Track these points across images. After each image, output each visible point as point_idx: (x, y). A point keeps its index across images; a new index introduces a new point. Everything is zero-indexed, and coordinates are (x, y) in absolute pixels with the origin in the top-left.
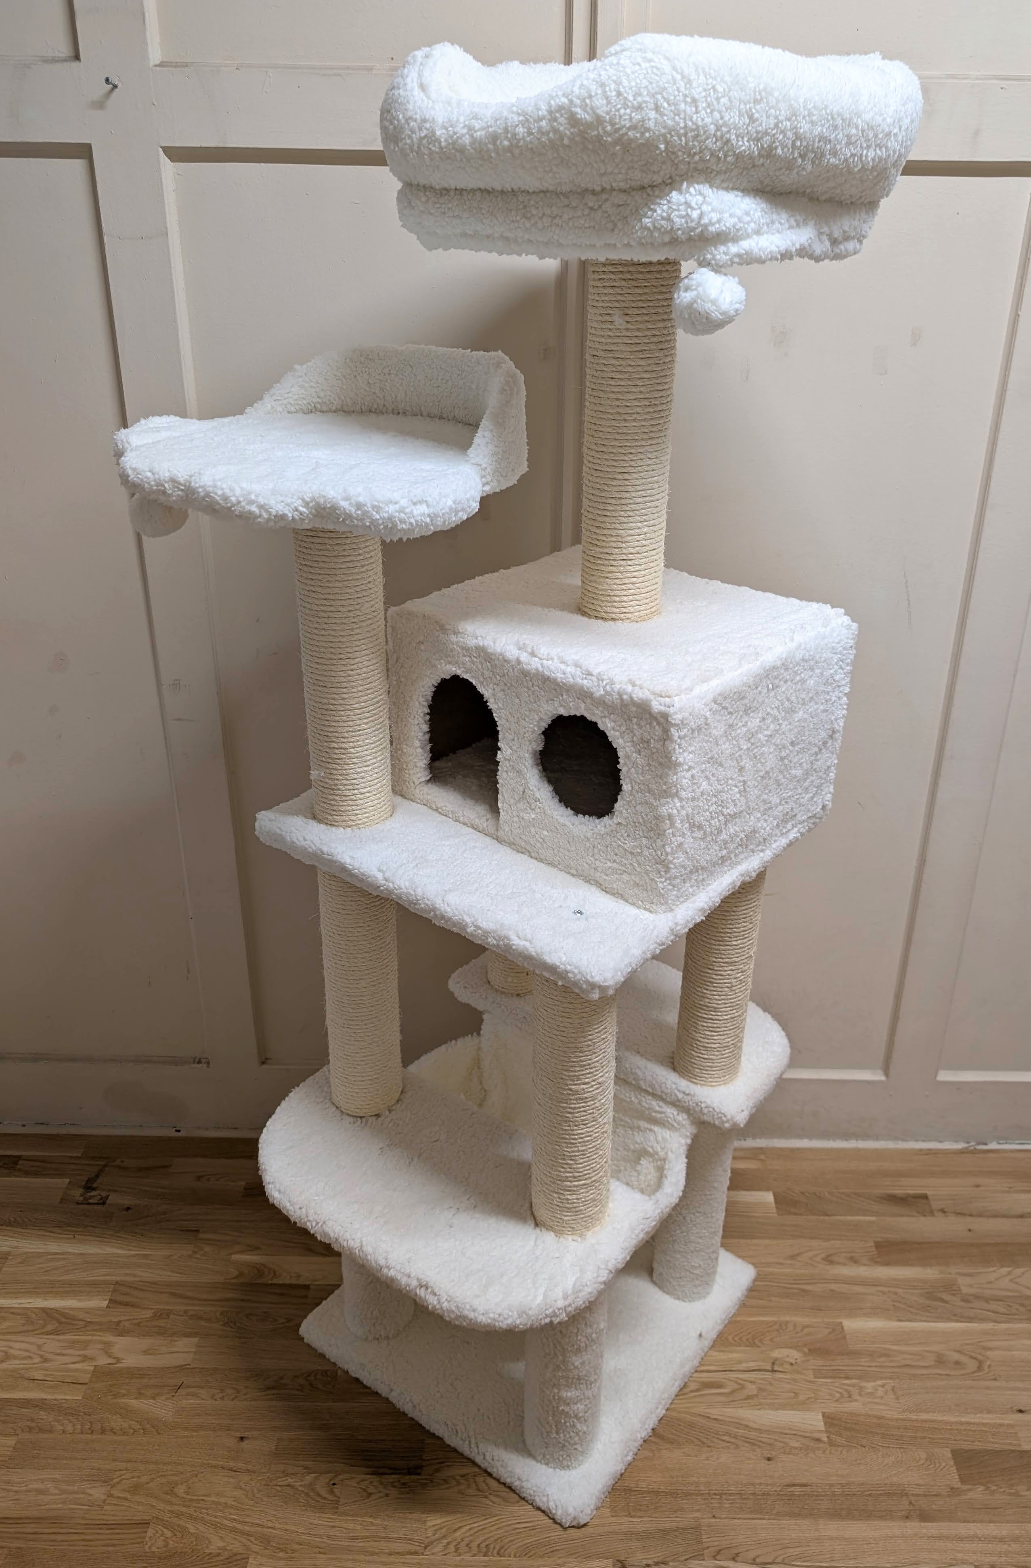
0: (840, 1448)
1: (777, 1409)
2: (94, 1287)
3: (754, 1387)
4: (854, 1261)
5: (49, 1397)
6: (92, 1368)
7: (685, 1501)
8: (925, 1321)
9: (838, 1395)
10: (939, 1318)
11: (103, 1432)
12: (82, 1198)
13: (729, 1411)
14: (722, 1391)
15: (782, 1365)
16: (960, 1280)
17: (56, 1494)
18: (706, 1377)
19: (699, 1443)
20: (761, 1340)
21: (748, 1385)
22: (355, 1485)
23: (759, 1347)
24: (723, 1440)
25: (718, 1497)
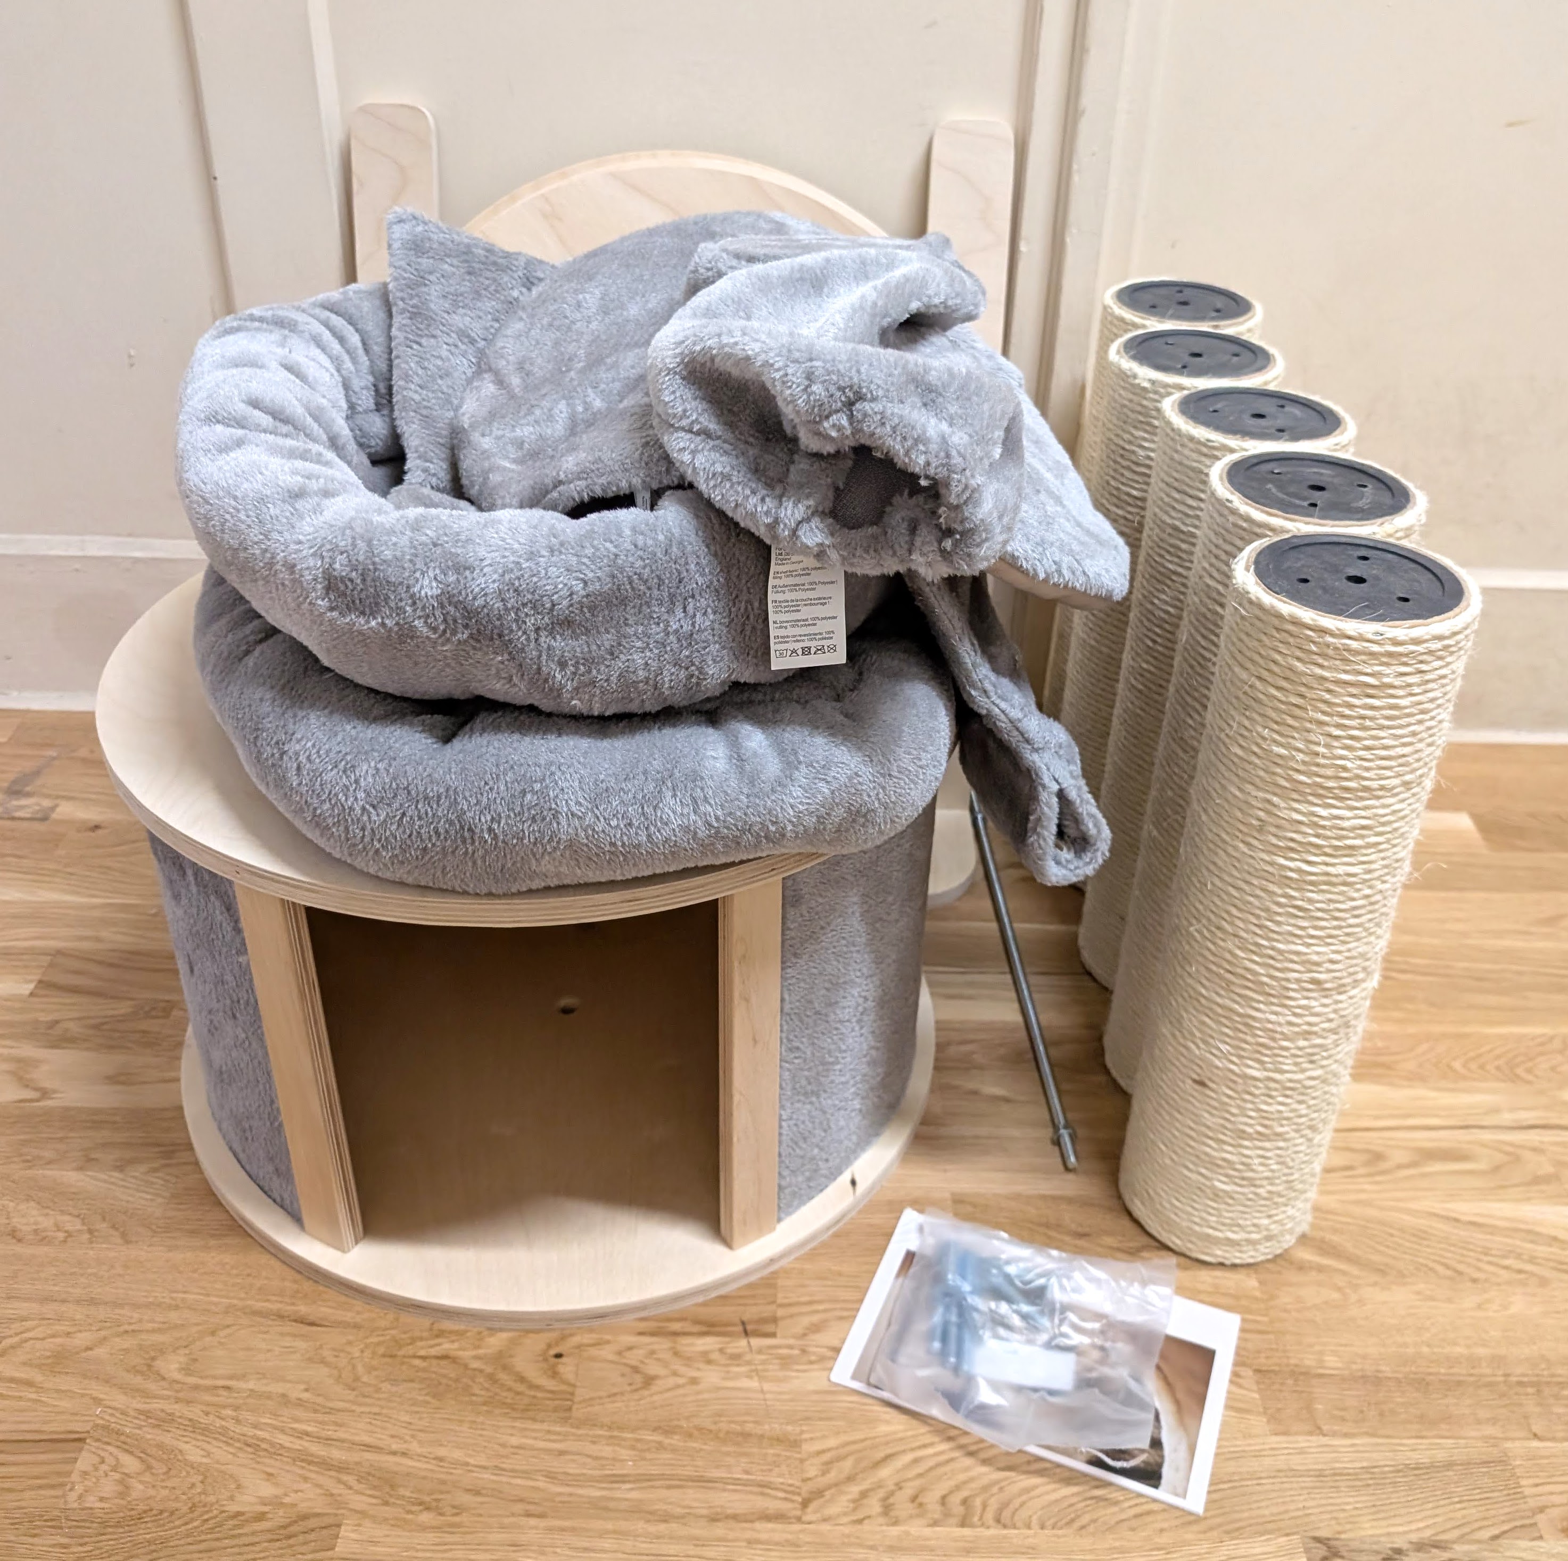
3: (1542, 1159)
7: (1450, 1401)
14: (1471, 1166)
18: (1424, 1139)
19: (1449, 1273)
20: (1529, 1071)
21: (1527, 1155)
22: (611, 1357)
23: (1529, 1082)
24: (1506, 1268)
25: (1530, 1390)
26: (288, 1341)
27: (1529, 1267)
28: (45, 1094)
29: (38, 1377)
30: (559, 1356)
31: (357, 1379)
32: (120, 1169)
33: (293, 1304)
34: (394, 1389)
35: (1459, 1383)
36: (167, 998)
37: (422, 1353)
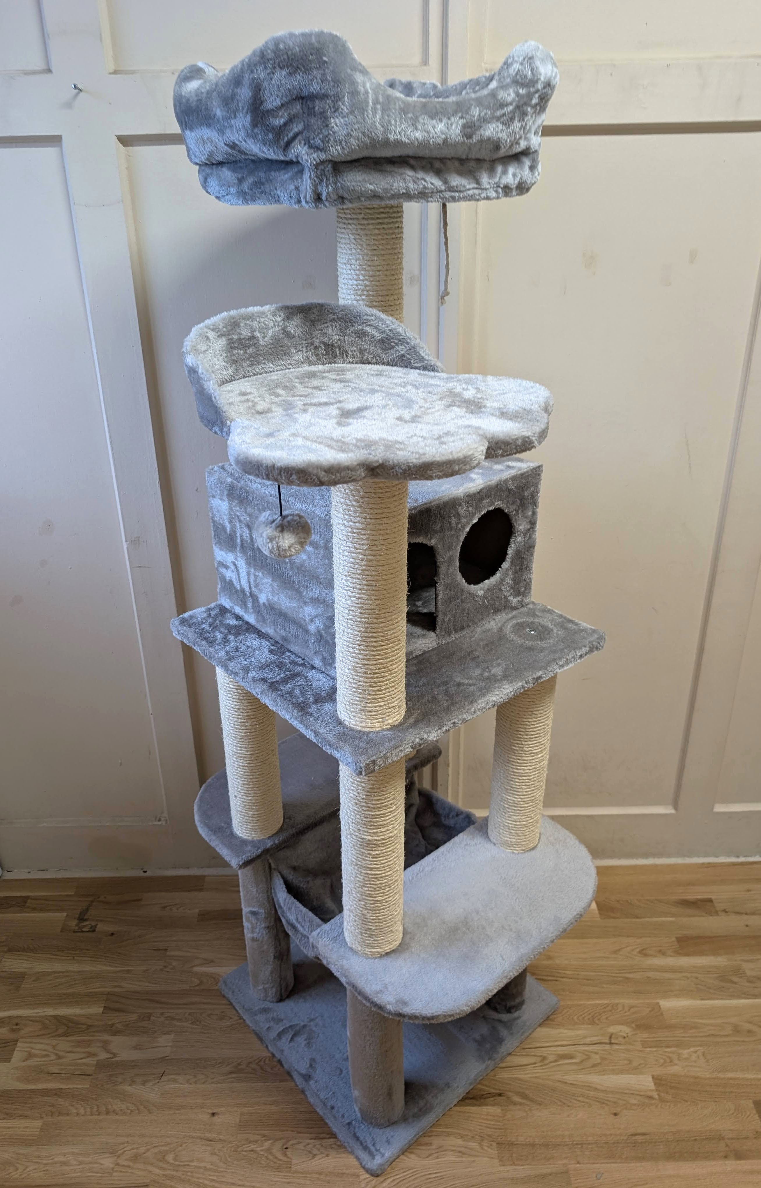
0: (668, 1104)
1: (617, 1074)
2: (90, 998)
3: (597, 1056)
4: (664, 954)
5: (64, 1087)
6: (95, 1062)
7: (554, 1151)
8: (721, 999)
9: (663, 1061)
10: (732, 997)
11: (107, 1113)
12: (77, 928)
13: (582, 1078)
14: (574, 1061)
15: (617, 1038)
16: (744, 966)
17: (76, 1165)
18: (561, 1050)
19: (560, 1103)
20: (599, 1020)
21: (593, 1055)
22: (303, 1148)
23: (598, 1025)
24: (579, 1101)
25: (579, 1146)
26: (204, 1148)
27: (587, 1100)
28: (115, 1055)
29: (131, 1164)
30: (286, 1148)
31: (227, 1160)
32: (144, 1083)
33: (204, 1134)
34: (238, 1163)
35: (558, 1145)
36: (149, 1011)
37: (245, 1149)
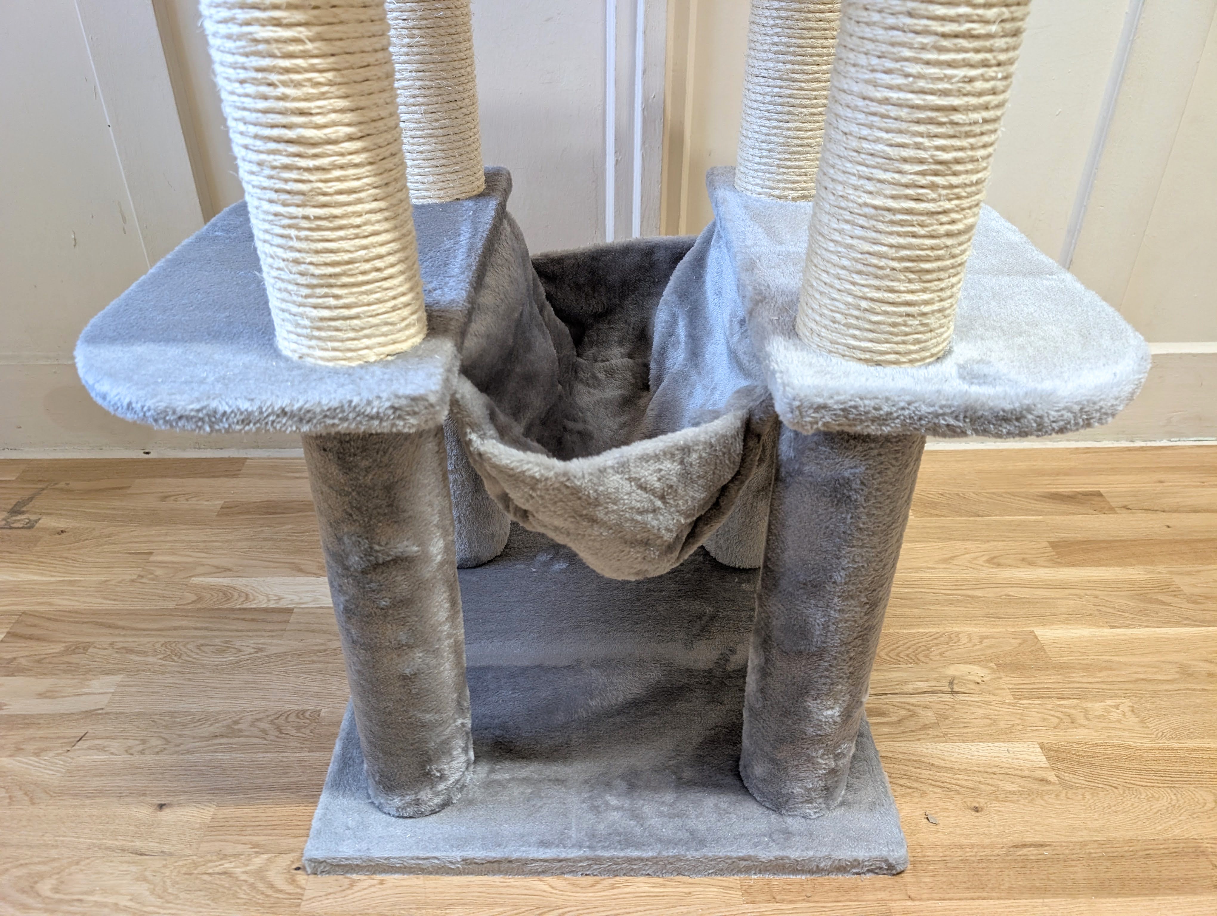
0: (1081, 791)
1: (972, 741)
3: (930, 713)
4: (1031, 564)
8: (1147, 627)
9: (1056, 720)
10: (1166, 623)
12: (3, 523)
14: (886, 719)
15: (964, 684)
16: (1177, 580)
23: (926, 663)
26: (125, 867)
32: (37, 755)
33: (132, 841)
34: (188, 896)
37: (210, 871)
